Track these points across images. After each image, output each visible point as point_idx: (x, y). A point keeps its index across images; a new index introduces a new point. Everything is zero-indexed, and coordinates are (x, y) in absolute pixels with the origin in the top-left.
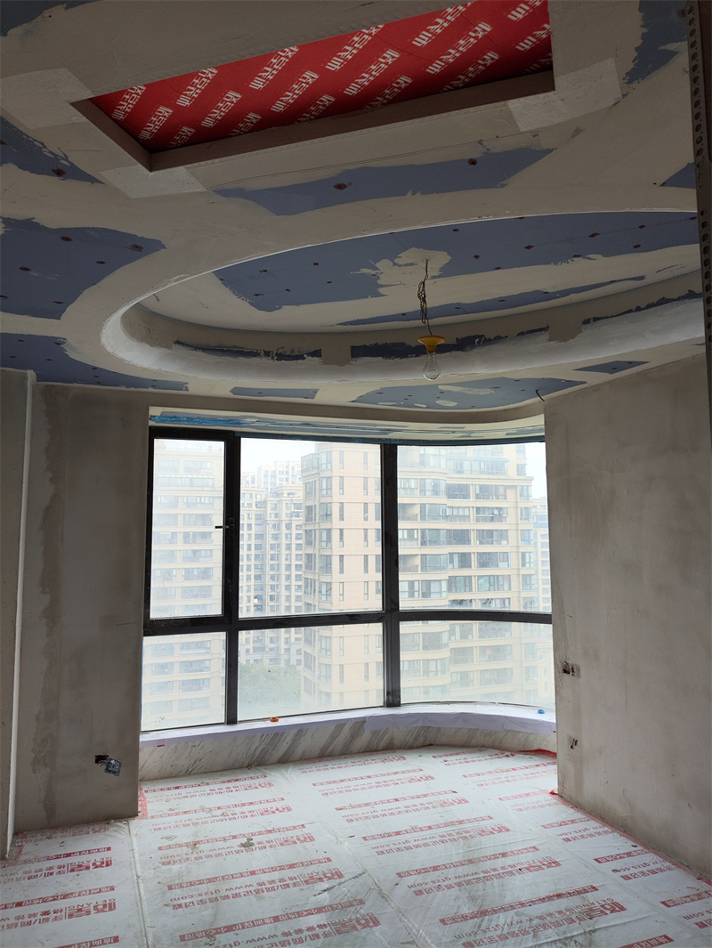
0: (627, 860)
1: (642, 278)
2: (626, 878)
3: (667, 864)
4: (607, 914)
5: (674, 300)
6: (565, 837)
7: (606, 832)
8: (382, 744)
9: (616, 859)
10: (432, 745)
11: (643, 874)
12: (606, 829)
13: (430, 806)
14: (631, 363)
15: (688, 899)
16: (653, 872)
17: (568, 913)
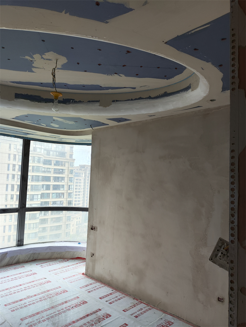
0: (110, 296)
1: (134, 88)
2: (110, 303)
3: (124, 295)
4: (105, 319)
5: (144, 98)
6: (88, 291)
7: (103, 287)
8: (14, 262)
9: (107, 296)
10: (36, 260)
11: (116, 300)
12: (103, 285)
13: (35, 286)
14: (126, 119)
15: (131, 307)
16: (119, 299)
17: (91, 322)
